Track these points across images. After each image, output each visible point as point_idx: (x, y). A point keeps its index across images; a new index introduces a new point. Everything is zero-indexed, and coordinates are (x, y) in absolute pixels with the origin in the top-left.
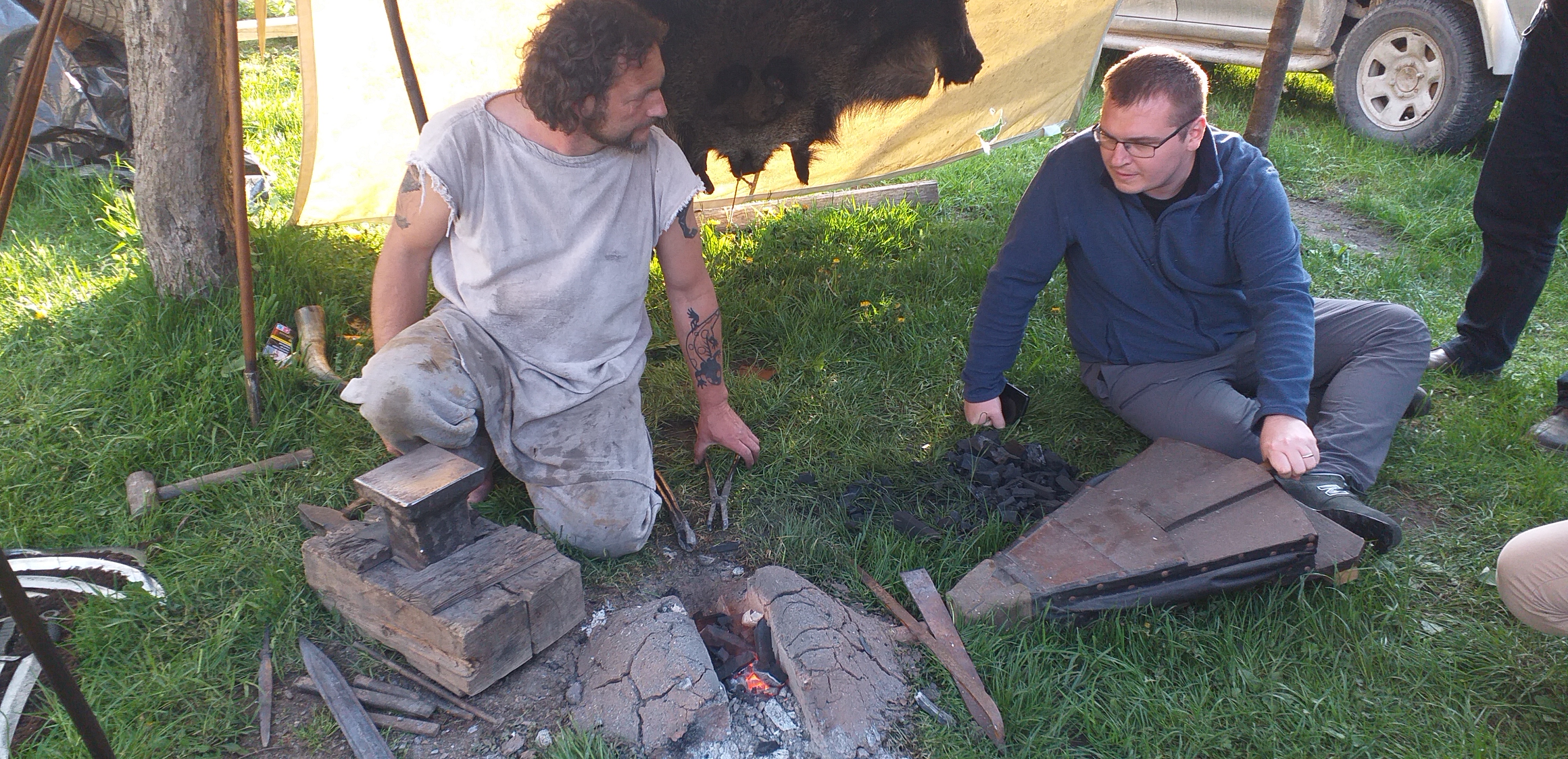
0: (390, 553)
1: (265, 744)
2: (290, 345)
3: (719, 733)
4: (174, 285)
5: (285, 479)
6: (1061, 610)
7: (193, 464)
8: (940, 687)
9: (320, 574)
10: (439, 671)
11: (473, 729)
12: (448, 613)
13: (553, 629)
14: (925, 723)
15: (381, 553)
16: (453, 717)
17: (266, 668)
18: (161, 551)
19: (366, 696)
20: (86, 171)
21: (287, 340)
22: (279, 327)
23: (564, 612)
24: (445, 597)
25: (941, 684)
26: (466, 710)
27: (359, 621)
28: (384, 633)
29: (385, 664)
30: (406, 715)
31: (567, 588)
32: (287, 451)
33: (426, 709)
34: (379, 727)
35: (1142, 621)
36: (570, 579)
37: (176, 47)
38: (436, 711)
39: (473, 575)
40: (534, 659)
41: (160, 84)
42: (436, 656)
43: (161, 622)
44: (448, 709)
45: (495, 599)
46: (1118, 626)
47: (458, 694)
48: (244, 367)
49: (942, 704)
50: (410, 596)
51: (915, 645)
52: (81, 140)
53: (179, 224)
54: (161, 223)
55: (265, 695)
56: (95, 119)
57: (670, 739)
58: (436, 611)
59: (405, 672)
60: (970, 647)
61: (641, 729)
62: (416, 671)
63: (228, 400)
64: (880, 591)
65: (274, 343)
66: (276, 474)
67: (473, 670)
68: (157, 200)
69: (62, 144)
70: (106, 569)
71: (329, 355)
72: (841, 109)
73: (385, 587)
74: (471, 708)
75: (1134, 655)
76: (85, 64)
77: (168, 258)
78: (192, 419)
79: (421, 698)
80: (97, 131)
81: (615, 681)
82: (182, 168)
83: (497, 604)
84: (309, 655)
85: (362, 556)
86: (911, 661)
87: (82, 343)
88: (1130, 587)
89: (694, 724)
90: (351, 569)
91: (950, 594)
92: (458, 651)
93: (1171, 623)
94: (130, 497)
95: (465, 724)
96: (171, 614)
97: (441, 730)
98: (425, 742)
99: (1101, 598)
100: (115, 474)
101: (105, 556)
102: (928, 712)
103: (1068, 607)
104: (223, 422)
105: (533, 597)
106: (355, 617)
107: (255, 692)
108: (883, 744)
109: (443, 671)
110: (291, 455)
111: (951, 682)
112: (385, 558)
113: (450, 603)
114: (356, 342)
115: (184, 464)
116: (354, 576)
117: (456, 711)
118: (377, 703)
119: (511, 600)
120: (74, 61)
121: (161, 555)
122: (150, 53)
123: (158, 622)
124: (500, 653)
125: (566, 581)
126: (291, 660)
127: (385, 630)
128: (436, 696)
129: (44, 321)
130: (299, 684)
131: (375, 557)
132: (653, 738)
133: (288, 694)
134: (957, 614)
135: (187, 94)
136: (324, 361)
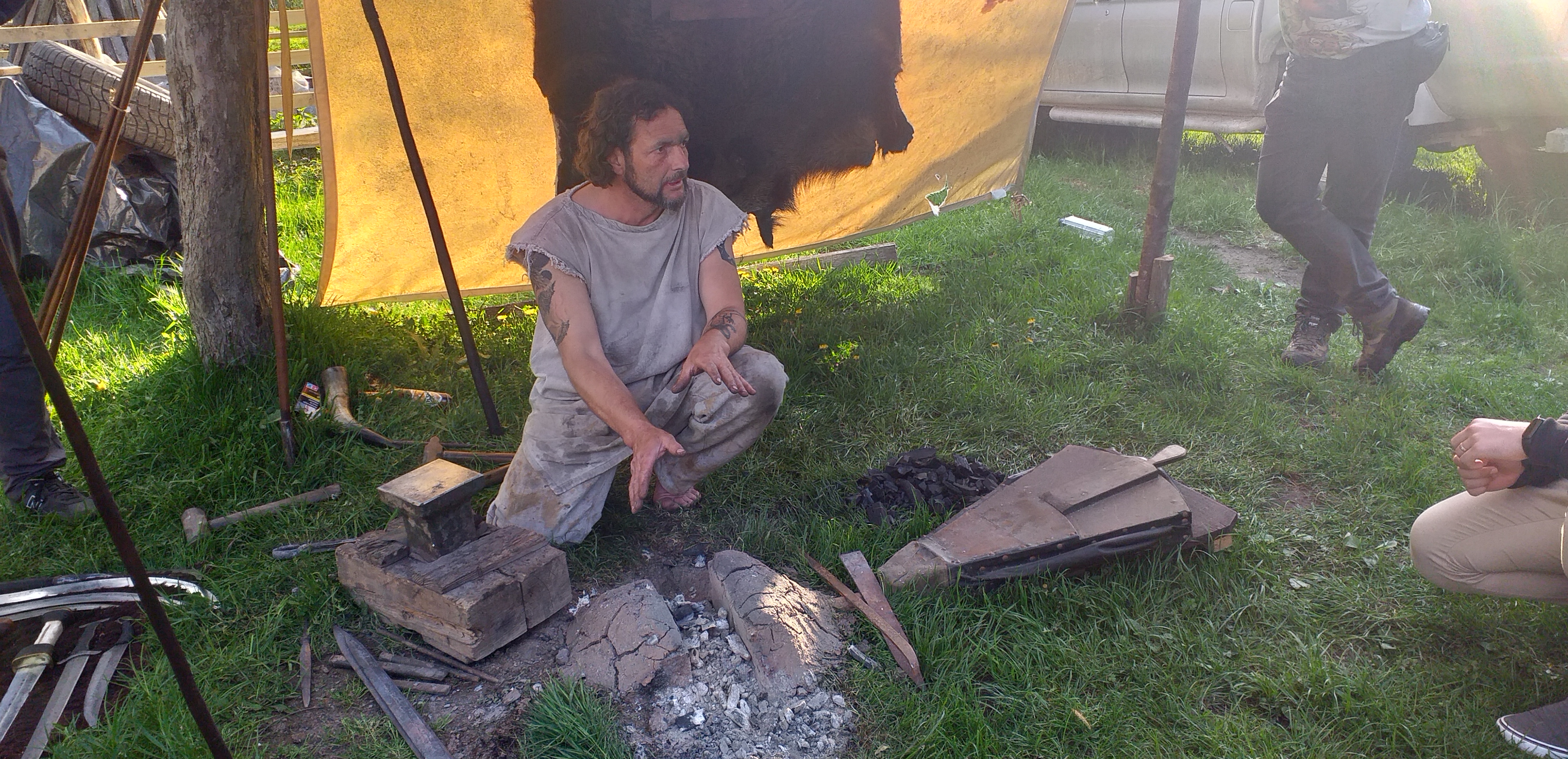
0: (408, 551)
1: (306, 706)
2: (319, 401)
3: (682, 682)
4: (217, 355)
5: (317, 510)
6: (973, 578)
7: (237, 502)
8: (871, 642)
9: (350, 573)
10: (449, 643)
11: (480, 688)
12: (455, 592)
13: (544, 608)
14: (856, 668)
15: (400, 551)
16: (462, 680)
17: (306, 650)
18: (214, 568)
19: (390, 667)
20: (131, 270)
21: (316, 396)
22: (310, 386)
23: (553, 593)
24: (452, 579)
25: (872, 640)
26: (473, 674)
27: (383, 609)
28: (404, 616)
29: (404, 645)
30: (421, 679)
31: (555, 572)
32: (318, 487)
33: (440, 674)
34: (402, 690)
35: (1041, 582)
36: (557, 565)
37: (218, 150)
38: (448, 676)
39: (476, 562)
40: (529, 634)
41: (205, 182)
42: (447, 630)
43: (217, 621)
44: (457, 674)
45: (495, 580)
46: (1021, 587)
47: (465, 661)
48: (280, 419)
49: (872, 655)
50: (424, 581)
51: (852, 610)
52: (126, 243)
53: (222, 300)
54: (206, 301)
55: (306, 669)
56: (138, 224)
57: (641, 684)
58: (445, 591)
59: (421, 649)
60: (896, 611)
61: (617, 678)
62: (431, 647)
63: (266, 447)
64: (824, 572)
65: (305, 399)
66: (309, 506)
67: (476, 638)
68: (203, 281)
69: (109, 247)
70: (169, 585)
71: (353, 408)
72: (797, 181)
73: (402, 576)
74: (476, 672)
75: (1037, 612)
76: (129, 177)
77: (212, 331)
78: (236, 465)
79: (435, 667)
80: (141, 234)
81: (596, 643)
82: (224, 252)
83: (496, 583)
84: (341, 638)
85: (384, 553)
86: (847, 623)
87: (137, 409)
88: (1032, 558)
89: (660, 671)
90: (376, 564)
91: (880, 569)
92: (463, 622)
93: (1067, 585)
94: (186, 527)
95: (473, 684)
96: (225, 615)
97: (452, 690)
98: (439, 699)
99: (1007, 568)
100: (172, 512)
101: (166, 575)
102: (859, 661)
103: (979, 577)
104: (263, 465)
105: (526, 578)
106: (380, 607)
107: (297, 667)
108: (820, 684)
109: (452, 642)
110: (322, 489)
111: (880, 637)
112: (404, 555)
113: (457, 584)
114: (375, 396)
115: (230, 501)
116: (378, 570)
117: (464, 675)
118: (399, 671)
119: (508, 581)
120: (119, 174)
121: (214, 571)
122: (197, 156)
123: (214, 621)
124: (499, 625)
125: (554, 567)
126: (326, 644)
127: (405, 614)
128: (449, 665)
129: (104, 392)
130: (334, 660)
131: (395, 554)
132: (626, 685)
133: (326, 670)
134: (887, 585)
135: (228, 189)
136: (348, 412)
